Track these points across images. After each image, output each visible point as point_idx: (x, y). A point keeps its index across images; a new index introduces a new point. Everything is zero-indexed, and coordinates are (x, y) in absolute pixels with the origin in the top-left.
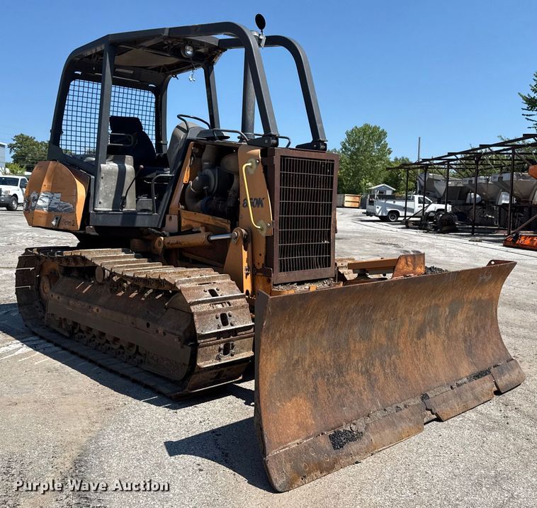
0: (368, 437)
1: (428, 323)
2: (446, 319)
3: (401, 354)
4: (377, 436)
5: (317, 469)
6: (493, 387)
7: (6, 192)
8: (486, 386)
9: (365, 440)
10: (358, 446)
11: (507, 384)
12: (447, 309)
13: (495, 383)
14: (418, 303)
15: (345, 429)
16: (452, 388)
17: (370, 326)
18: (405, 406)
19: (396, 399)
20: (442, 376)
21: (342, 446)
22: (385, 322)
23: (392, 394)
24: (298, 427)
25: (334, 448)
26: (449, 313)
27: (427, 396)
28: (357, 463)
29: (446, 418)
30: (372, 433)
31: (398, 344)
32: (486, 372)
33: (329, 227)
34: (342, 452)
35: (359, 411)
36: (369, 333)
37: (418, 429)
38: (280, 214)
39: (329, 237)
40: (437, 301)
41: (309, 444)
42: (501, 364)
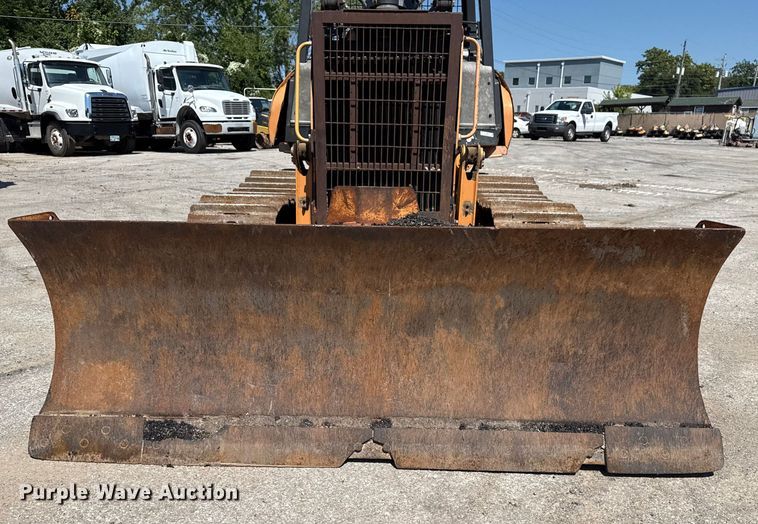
0: (216, 442)
1: (442, 314)
2: (497, 315)
3: (357, 350)
4: (234, 446)
5: (99, 452)
6: (589, 457)
7: (562, 119)
8: (565, 449)
9: (208, 444)
10: (189, 447)
11: (639, 463)
12: (498, 297)
13: (605, 452)
14: (398, 275)
15: (186, 422)
16: (462, 427)
17: (277, 294)
18: (326, 424)
19: (311, 409)
20: (449, 404)
21: (160, 439)
22: (314, 294)
23: (310, 401)
24: (102, 397)
25: (144, 437)
26: (508, 305)
27: (388, 423)
28: (169, 466)
29: (407, 465)
30: (227, 440)
31: (353, 333)
32: (589, 426)
33: (441, 145)
34: (154, 446)
35: (225, 406)
36: (276, 305)
37: (327, 462)
38: (328, 119)
39: (440, 162)
40: (459, 279)
41: (106, 421)
42: (652, 425)
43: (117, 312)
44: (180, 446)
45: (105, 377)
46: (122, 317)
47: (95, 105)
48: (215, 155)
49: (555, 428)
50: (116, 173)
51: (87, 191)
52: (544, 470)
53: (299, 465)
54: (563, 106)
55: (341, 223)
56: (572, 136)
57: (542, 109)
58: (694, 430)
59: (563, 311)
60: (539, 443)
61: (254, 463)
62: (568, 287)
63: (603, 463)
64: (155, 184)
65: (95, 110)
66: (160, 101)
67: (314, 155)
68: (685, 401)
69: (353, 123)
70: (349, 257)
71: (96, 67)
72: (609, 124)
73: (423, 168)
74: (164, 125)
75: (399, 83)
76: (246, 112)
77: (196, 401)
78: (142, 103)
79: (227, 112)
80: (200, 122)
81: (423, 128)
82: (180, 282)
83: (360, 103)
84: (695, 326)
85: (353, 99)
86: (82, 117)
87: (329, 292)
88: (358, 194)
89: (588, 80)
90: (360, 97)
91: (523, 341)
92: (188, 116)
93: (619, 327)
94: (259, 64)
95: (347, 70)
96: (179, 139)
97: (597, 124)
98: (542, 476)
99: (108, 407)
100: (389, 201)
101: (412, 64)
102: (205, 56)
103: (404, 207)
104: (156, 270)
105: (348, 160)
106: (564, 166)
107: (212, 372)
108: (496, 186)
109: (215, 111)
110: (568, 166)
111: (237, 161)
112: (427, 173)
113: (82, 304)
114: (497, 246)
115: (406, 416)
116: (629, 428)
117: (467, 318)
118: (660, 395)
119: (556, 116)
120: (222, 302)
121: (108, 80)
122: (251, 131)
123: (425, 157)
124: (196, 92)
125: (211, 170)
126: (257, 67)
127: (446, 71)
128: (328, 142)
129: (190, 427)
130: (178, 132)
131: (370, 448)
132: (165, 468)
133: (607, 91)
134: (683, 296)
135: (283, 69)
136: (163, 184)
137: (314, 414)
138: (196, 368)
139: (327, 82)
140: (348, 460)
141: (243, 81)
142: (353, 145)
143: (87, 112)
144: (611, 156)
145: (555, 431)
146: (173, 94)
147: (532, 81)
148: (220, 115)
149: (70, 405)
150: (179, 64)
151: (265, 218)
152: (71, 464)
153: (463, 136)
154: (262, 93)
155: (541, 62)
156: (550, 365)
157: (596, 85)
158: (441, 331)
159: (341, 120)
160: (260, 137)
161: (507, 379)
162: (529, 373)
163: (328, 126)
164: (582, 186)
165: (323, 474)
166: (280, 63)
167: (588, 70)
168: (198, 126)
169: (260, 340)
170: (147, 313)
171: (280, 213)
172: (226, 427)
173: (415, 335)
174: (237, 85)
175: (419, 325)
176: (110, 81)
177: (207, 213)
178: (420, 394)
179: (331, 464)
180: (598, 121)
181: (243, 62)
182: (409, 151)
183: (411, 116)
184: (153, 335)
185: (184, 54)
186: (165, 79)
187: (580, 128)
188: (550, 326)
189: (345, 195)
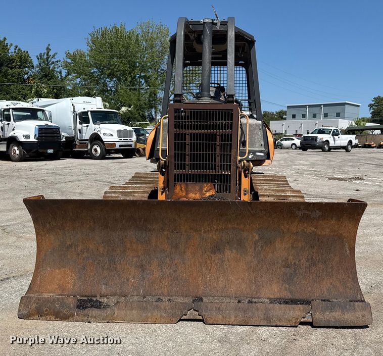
0: (113, 310)
1: (228, 243)
2: (255, 244)
3: (186, 261)
4: (122, 312)
5: (53, 315)
6: (304, 318)
7: (321, 139)
8: (291, 313)
9: (109, 311)
10: (99, 312)
11: (329, 321)
12: (255, 234)
13: (312, 315)
14: (206, 224)
15: (98, 299)
16: (239, 302)
17: (147, 233)
18: (169, 300)
19: (162, 292)
20: (232, 290)
21: (84, 308)
22: (166, 233)
23: (161, 288)
24: (57, 287)
25: (77, 307)
26: (260, 238)
27: (201, 300)
28: (89, 322)
29: (211, 322)
30: (119, 309)
31: (185, 252)
32: (303, 301)
33: (230, 162)
34: (81, 312)
35: (118, 291)
36: (147, 238)
37: (169, 321)
38: (175, 150)
39: (230, 170)
40: (235, 226)
41: (58, 299)
42: (335, 301)
43: (68, 243)
44: (95, 312)
45: (59, 276)
46: (70, 246)
47: (40, 132)
48: (111, 161)
49: (286, 303)
50: (50, 172)
51: (34, 182)
52: (281, 324)
53: (155, 322)
54: (321, 132)
55: (179, 199)
56: (327, 148)
57: (308, 133)
58: (357, 304)
59: (287, 241)
60: (279, 310)
61: (132, 321)
62: (288, 230)
63: (311, 321)
64: (75, 178)
65: (40, 135)
66: (80, 130)
67: (168, 167)
68: (351, 288)
69: (188, 152)
70: (182, 215)
71: (43, 111)
72: (350, 142)
73: (222, 173)
74: (80, 143)
75: (209, 135)
76: (131, 136)
77: (104, 289)
78: (68, 131)
79: (119, 136)
80: (103, 142)
81: (221, 154)
82: (101, 228)
83: (191, 143)
84: (353, 250)
85: (188, 141)
86: (32, 139)
87: (172, 232)
88: (187, 186)
89: (338, 115)
90: (191, 140)
91: (269, 256)
92: (96, 138)
93: (315, 250)
94: (140, 108)
95: (185, 129)
96: (89, 152)
97: (342, 142)
98: (280, 328)
99: (59, 292)
100: (201, 190)
101: (216, 126)
102: (107, 104)
103: (209, 192)
104: (90, 222)
105: (185, 169)
106: (321, 166)
107: (113, 273)
108: (265, 180)
109: (112, 135)
110: (324, 167)
111: (124, 164)
112: (224, 175)
113: (52, 239)
114: (252, 210)
115: (211, 296)
116: (323, 302)
117: (240, 244)
118: (338, 285)
119: (316, 137)
120: (120, 237)
121: (50, 119)
122: (133, 147)
123: (223, 167)
124: (101, 125)
125: (108, 169)
126: (138, 110)
127: (231, 129)
128: (175, 161)
129: (100, 302)
130: (89, 147)
131: (192, 314)
132: (87, 323)
133: (350, 122)
134: (344, 235)
135: (153, 111)
136: (80, 178)
137: (164, 295)
138: (105, 271)
139: (175, 134)
140: (181, 320)
141: (129, 118)
142: (187, 162)
143: (35, 136)
144: (350, 161)
145: (286, 304)
146: (87, 126)
147: (304, 116)
148: (115, 138)
149: (41, 291)
150: (92, 110)
151: (142, 197)
152: (39, 321)
153: (241, 158)
154: (140, 125)
155: (309, 106)
156: (283, 269)
157: (343, 118)
158: (228, 251)
159: (181, 151)
160: (138, 150)
161: (262, 277)
162: (272, 274)
163: (175, 153)
164: (330, 179)
165: (167, 327)
166: (152, 107)
167: (338, 109)
168: (102, 144)
169: (138, 257)
170: (83, 243)
171: (150, 195)
172: (118, 302)
173: (215, 253)
174: (125, 120)
175: (217, 248)
176: (51, 119)
177: (113, 195)
178: (217, 284)
179: (171, 322)
180: (343, 140)
181: (130, 107)
182: (215, 165)
183: (215, 149)
184: (86, 254)
185: (96, 104)
186: (83, 118)
187: (332, 144)
188: (281, 250)
189: (181, 186)
